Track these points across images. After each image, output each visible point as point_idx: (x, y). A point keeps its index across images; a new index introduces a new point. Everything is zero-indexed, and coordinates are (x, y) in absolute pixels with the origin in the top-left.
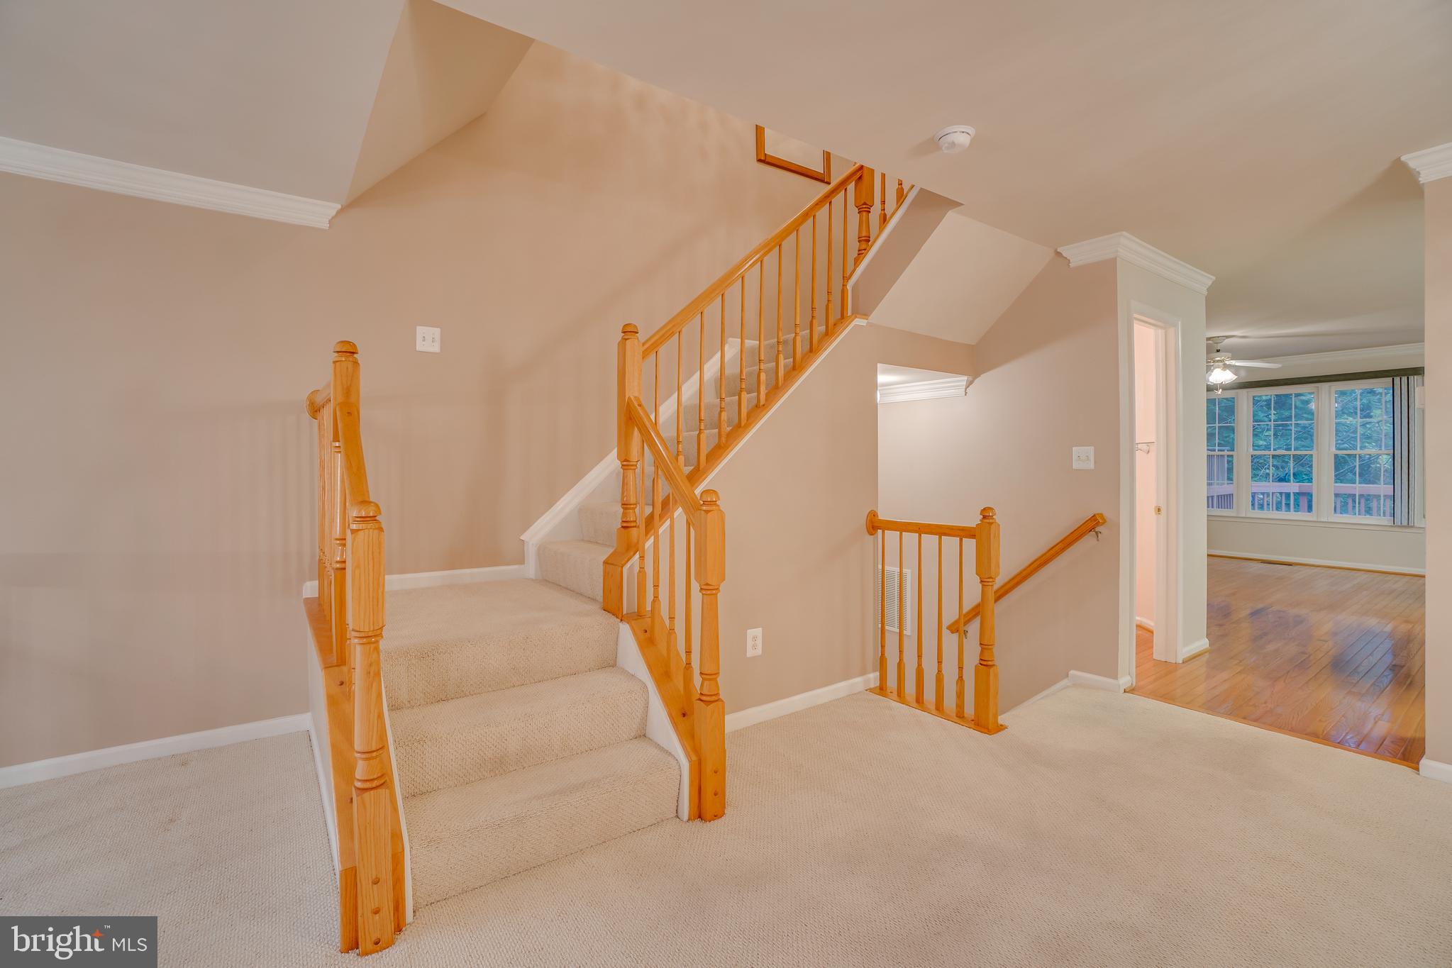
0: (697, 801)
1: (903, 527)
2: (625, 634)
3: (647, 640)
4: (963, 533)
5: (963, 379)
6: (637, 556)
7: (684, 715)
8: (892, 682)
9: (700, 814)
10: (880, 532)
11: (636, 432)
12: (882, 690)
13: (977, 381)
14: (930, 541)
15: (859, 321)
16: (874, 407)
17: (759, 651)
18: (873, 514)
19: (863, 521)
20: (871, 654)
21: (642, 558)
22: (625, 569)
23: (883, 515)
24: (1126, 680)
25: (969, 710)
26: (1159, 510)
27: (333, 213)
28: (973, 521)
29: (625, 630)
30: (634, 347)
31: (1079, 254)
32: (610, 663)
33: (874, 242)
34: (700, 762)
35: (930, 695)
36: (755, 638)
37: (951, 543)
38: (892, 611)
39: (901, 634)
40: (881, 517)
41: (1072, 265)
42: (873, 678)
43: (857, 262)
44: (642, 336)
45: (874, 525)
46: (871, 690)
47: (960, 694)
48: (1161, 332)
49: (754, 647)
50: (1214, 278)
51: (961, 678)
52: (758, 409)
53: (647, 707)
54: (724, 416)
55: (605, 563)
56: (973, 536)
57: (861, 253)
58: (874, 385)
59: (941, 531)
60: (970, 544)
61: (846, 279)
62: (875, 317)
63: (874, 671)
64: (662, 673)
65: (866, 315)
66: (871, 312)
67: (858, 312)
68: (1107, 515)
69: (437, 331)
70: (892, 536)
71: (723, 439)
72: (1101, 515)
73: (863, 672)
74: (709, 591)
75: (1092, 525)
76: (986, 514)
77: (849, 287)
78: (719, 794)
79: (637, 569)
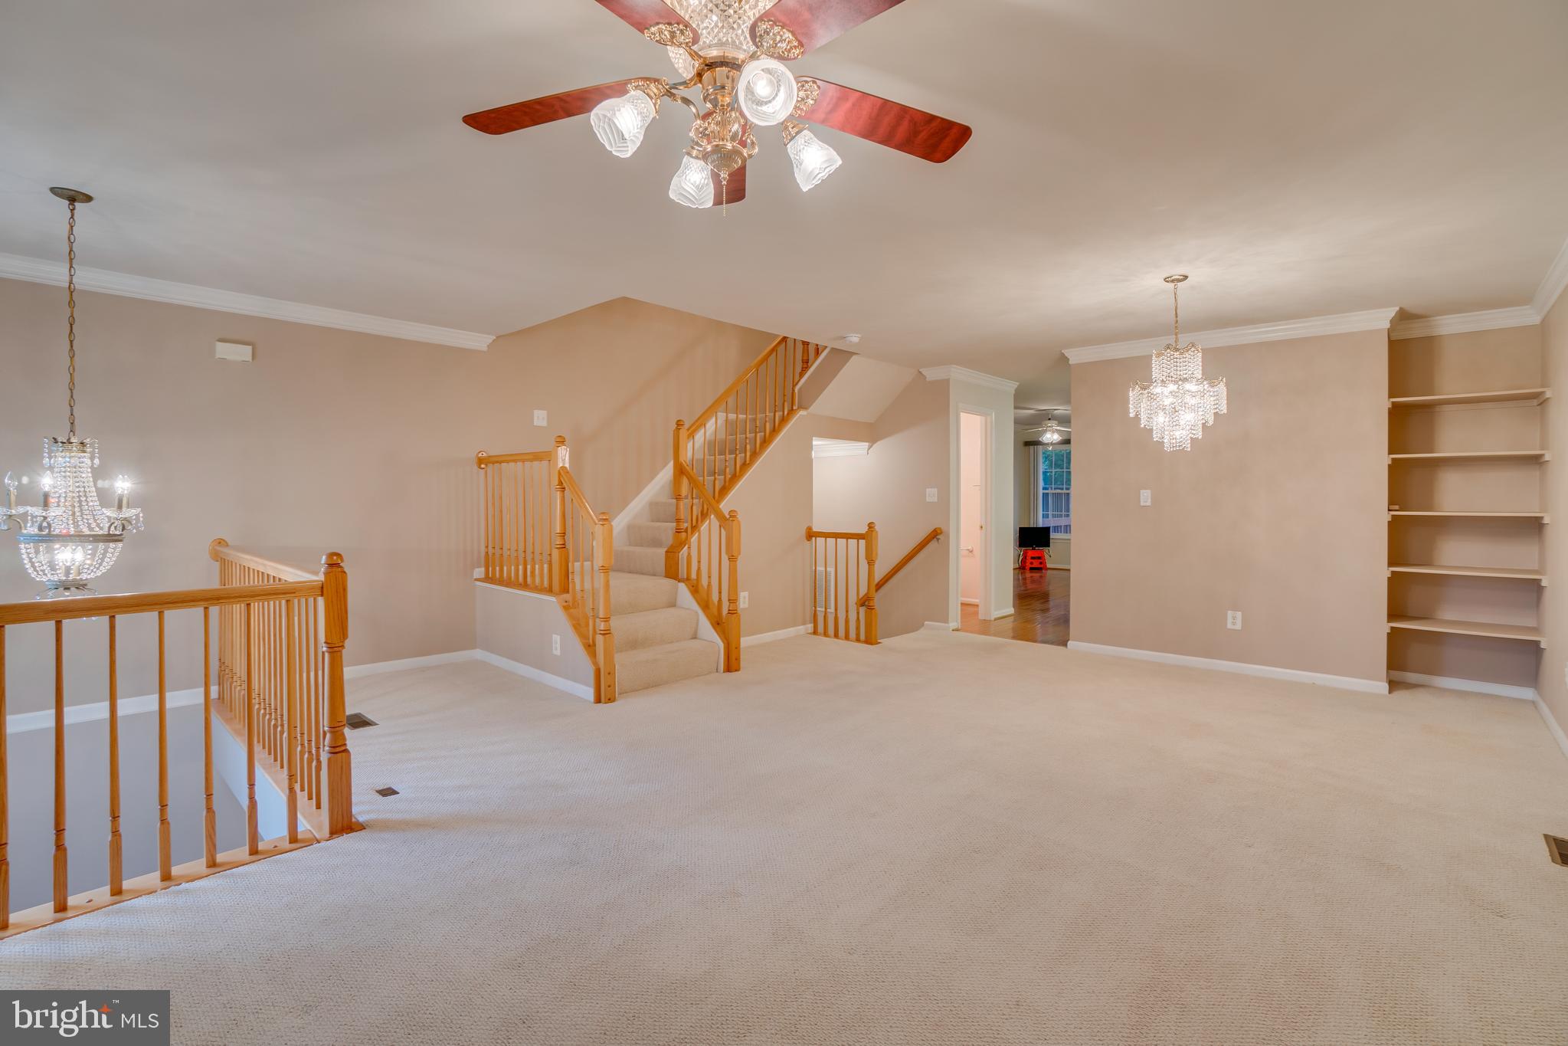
0: (727, 663)
1: (826, 535)
2: (682, 588)
3: (695, 590)
4: (858, 537)
5: (866, 445)
6: (686, 547)
7: (718, 624)
8: (821, 629)
9: (729, 669)
10: (814, 538)
11: (685, 477)
12: (815, 632)
13: (874, 446)
14: (842, 542)
15: (802, 413)
16: (811, 461)
17: (746, 606)
18: (809, 529)
19: (803, 532)
20: (809, 615)
21: (689, 548)
22: (680, 554)
23: (815, 529)
24: (953, 624)
25: (862, 637)
26: (982, 527)
27: (491, 341)
28: (863, 530)
29: (682, 587)
30: (683, 433)
31: (932, 374)
32: (673, 604)
33: (811, 365)
34: (728, 644)
35: (842, 632)
36: (745, 598)
37: (852, 542)
38: (821, 598)
39: (826, 612)
40: (814, 530)
41: (927, 379)
42: (810, 627)
43: (801, 375)
44: (687, 426)
45: (811, 535)
46: (810, 634)
47: (858, 628)
48: (983, 418)
49: (744, 603)
50: (1018, 384)
51: (858, 618)
52: (745, 466)
53: (698, 620)
54: (728, 470)
55: (666, 552)
56: (864, 539)
57: (805, 369)
58: (811, 447)
59: (847, 536)
60: (862, 542)
61: (794, 386)
62: (813, 409)
63: (810, 623)
64: (705, 606)
65: (806, 408)
66: (810, 406)
67: (801, 407)
68: (944, 528)
69: (545, 412)
70: (820, 541)
71: (727, 484)
72: (940, 529)
73: (804, 623)
74: (732, 559)
75: (935, 535)
76: (871, 526)
77: (796, 390)
78: (738, 659)
79: (686, 555)
